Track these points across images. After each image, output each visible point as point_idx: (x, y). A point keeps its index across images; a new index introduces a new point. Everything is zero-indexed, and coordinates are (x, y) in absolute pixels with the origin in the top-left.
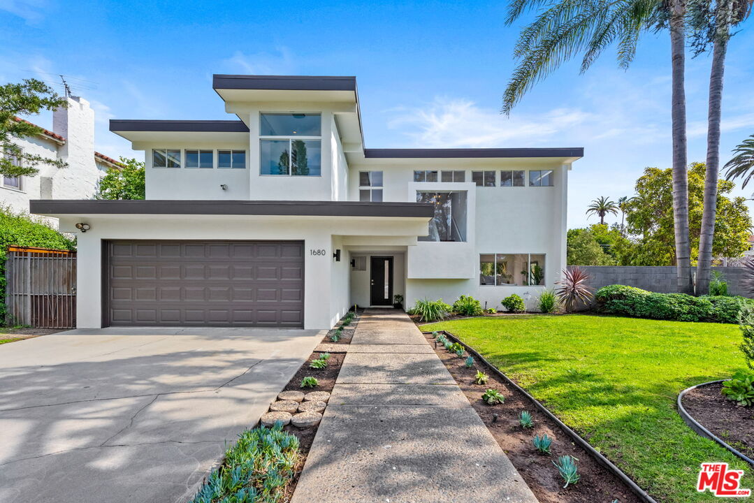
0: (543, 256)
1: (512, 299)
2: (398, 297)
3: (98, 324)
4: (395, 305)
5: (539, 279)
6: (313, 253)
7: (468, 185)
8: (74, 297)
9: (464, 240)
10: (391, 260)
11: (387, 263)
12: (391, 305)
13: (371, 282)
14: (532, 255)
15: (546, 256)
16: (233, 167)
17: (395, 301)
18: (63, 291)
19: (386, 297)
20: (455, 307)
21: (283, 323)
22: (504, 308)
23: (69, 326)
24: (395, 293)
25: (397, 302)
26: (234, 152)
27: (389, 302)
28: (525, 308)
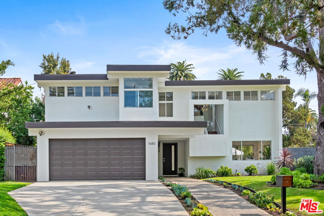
0: (270, 142)
1: (250, 167)
2: (181, 169)
3: (48, 179)
4: (179, 174)
5: (268, 156)
6: (150, 144)
7: (224, 101)
8: (36, 166)
9: (223, 133)
10: (176, 145)
11: (173, 147)
12: (176, 174)
13: (163, 160)
14: (264, 142)
15: (272, 141)
16: (94, 96)
17: (179, 172)
18: (30, 164)
19: (173, 169)
20: (217, 172)
21: (134, 178)
22: (246, 173)
23: (33, 180)
24: (179, 166)
25: (181, 172)
26: (94, 87)
27: (175, 173)
28: (258, 173)
